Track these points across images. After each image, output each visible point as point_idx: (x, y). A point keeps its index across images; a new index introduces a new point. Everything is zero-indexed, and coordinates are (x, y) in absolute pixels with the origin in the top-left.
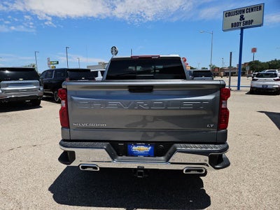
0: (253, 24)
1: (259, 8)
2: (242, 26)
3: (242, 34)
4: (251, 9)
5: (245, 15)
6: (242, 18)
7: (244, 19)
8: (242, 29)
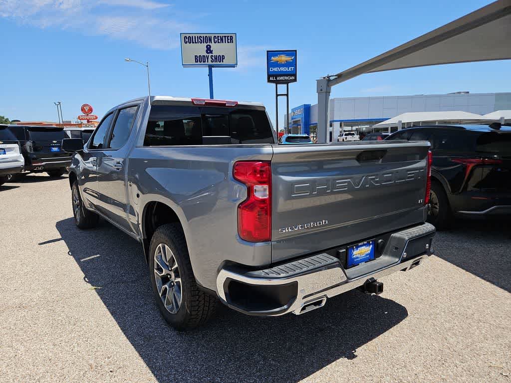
0: (225, 62)
1: (230, 39)
2: (210, 63)
3: (210, 75)
4: (221, 39)
5: (214, 46)
6: (209, 50)
7: (211, 52)
8: (210, 67)
